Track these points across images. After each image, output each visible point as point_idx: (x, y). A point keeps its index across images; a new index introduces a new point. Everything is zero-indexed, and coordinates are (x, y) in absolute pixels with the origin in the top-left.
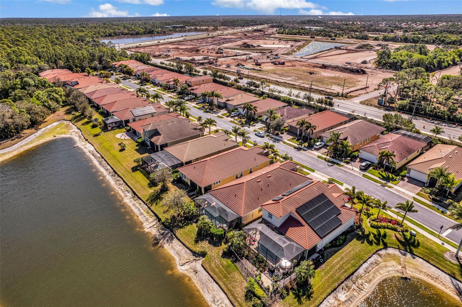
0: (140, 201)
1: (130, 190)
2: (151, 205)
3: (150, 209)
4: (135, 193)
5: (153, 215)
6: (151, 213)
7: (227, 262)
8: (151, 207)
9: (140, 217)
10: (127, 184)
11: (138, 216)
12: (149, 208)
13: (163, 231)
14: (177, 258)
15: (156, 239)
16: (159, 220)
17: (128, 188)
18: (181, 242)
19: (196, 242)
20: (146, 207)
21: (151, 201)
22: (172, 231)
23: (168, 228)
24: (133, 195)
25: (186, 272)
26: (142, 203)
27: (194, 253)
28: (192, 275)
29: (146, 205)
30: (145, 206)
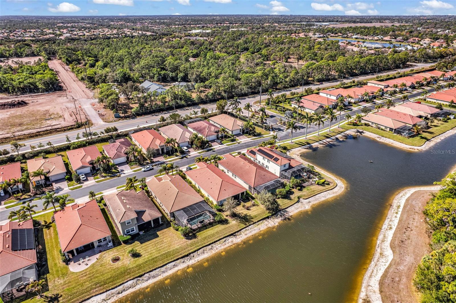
0: (243, 230)
1: (225, 239)
2: (252, 221)
3: (256, 222)
4: (232, 235)
5: (261, 221)
6: (259, 222)
7: (304, 190)
8: (254, 222)
9: (261, 230)
10: (215, 242)
11: (261, 231)
12: (254, 224)
13: (279, 216)
14: (300, 209)
15: (285, 219)
16: (268, 217)
17: (221, 241)
18: (289, 207)
19: (290, 199)
20: (252, 225)
21: (247, 222)
22: (280, 211)
23: (277, 213)
24: (232, 236)
25: (310, 206)
26: (247, 228)
27: (298, 202)
28: (311, 204)
29: (250, 225)
30: (250, 227)
